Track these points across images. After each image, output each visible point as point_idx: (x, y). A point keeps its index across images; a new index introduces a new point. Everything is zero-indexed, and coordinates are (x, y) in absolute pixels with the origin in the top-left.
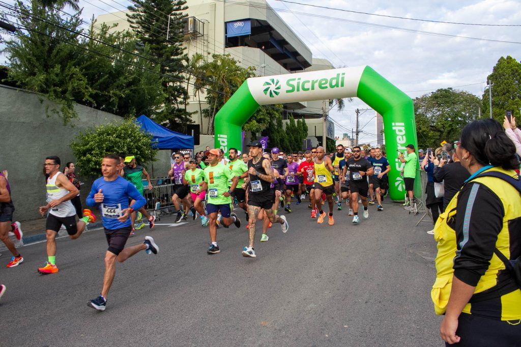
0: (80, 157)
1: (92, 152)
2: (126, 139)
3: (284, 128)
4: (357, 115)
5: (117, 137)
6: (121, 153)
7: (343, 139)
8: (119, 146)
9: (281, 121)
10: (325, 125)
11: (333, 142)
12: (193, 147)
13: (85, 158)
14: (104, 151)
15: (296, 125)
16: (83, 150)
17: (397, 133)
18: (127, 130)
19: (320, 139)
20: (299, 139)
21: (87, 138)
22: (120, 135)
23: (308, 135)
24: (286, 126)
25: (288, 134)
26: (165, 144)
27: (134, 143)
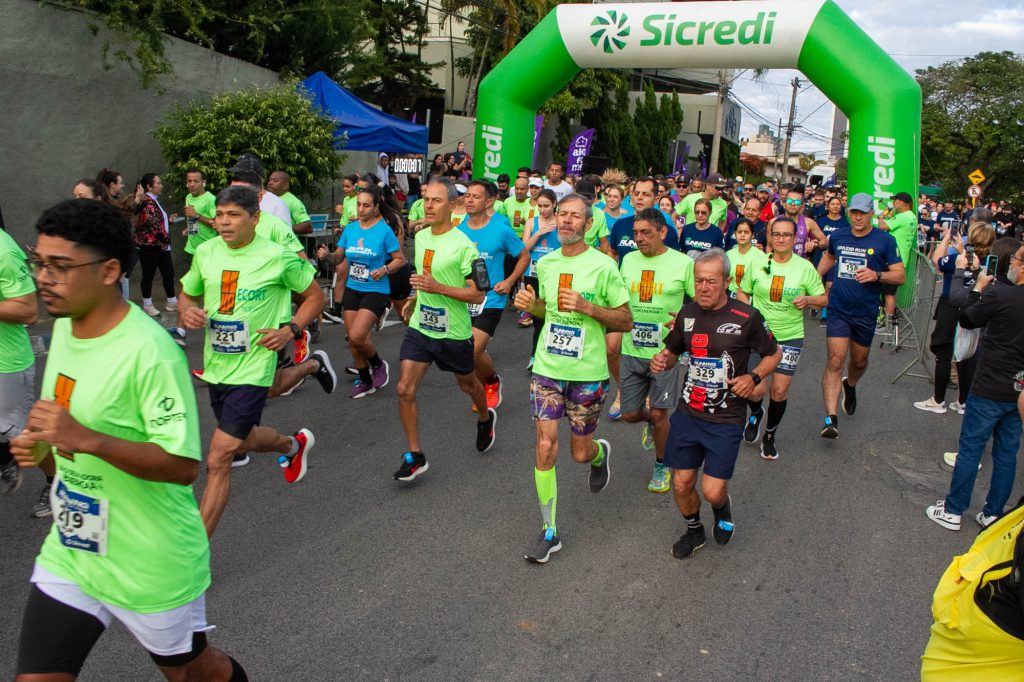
0: (175, 162)
1: (202, 154)
2: (278, 129)
3: (632, 111)
4: (795, 91)
5: (257, 123)
6: (265, 160)
7: (758, 136)
8: (260, 144)
9: (626, 94)
10: (720, 111)
11: (735, 148)
12: (426, 149)
14: (229, 152)
15: (659, 107)
16: (182, 147)
17: (878, 159)
18: (281, 109)
19: (707, 139)
20: (662, 138)
21: (191, 121)
22: (264, 120)
23: (683, 130)
24: (636, 106)
25: (638, 125)
26: (363, 141)
27: (295, 139)
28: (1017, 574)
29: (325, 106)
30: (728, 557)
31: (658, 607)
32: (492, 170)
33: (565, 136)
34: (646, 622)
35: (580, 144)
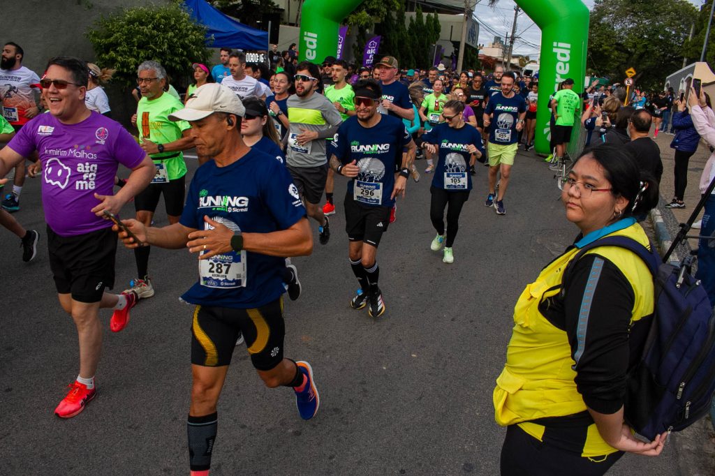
0: (100, 54)
1: (118, 49)
2: (168, 32)
3: (407, 23)
4: (516, 14)
5: (154, 28)
6: (160, 52)
7: (494, 44)
8: (156, 42)
9: (403, 13)
10: (465, 26)
11: (475, 51)
13: (107, 57)
14: (135, 48)
15: (425, 22)
16: (105, 45)
17: (559, 57)
18: (170, 19)
19: (456, 44)
20: (426, 42)
21: (110, 27)
22: (159, 26)
23: (440, 38)
24: (409, 22)
25: (411, 35)
26: (224, 42)
27: (179, 39)
28: (563, 292)
29: (199, 18)
30: (437, 301)
31: (389, 329)
33: (363, 41)
34: (380, 338)
35: (372, 46)
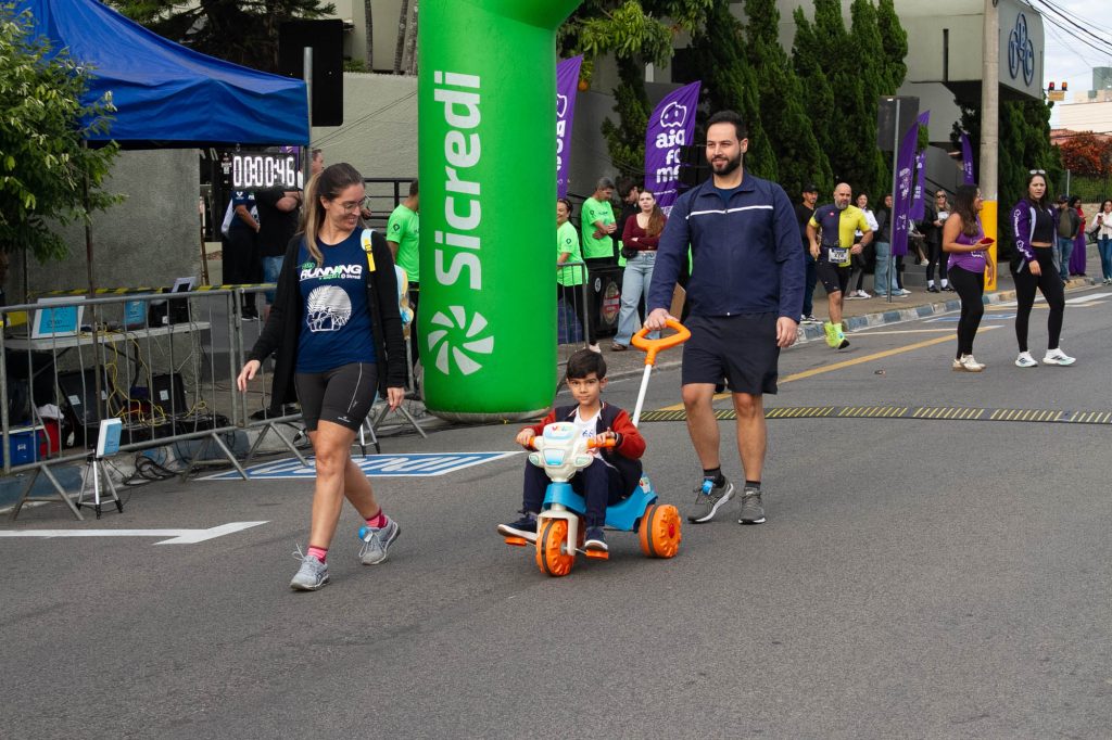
3: (786, 39)
7: (1093, 95)
10: (993, 24)
11: (1037, 111)
12: (306, 134)
15: (848, 25)
19: (968, 94)
20: (861, 96)
23: (909, 76)
24: (794, 29)
25: (804, 72)
26: (151, 119)
29: (58, 43)
32: (463, 174)
33: (636, 106)
35: (672, 120)
